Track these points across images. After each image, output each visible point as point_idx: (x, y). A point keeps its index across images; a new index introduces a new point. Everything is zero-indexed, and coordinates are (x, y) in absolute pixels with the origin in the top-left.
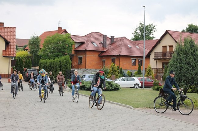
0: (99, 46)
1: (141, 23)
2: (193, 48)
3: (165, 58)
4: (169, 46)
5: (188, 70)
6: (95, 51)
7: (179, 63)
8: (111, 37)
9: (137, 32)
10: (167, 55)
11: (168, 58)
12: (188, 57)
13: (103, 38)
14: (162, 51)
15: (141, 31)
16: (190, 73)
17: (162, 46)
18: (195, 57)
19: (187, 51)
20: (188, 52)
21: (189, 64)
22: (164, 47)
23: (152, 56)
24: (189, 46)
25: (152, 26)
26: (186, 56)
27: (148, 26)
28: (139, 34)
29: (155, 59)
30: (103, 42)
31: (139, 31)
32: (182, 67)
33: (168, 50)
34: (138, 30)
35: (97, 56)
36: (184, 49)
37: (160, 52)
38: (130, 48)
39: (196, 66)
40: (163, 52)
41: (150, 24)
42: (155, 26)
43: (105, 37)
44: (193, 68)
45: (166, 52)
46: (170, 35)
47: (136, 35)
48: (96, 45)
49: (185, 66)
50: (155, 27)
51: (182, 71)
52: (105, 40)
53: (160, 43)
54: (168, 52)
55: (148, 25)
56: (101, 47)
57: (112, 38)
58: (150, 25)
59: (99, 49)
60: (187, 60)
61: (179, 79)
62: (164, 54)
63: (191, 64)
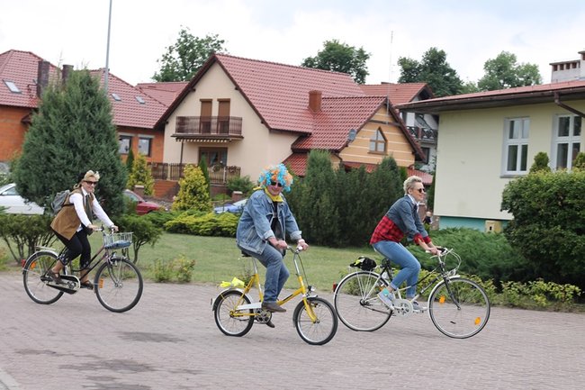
0: (25, 92)
1: (183, 32)
2: (90, 99)
3: (207, 134)
4: (218, 100)
5: (68, 163)
6: (13, 106)
7: (47, 142)
8: (64, 66)
9: (171, 57)
10: (214, 127)
11: (213, 136)
12: (71, 126)
13: (40, 68)
14: (199, 115)
15: (182, 54)
16: (72, 172)
17: (201, 100)
18: (93, 127)
19: (71, 107)
20: (73, 111)
21: (71, 145)
22: (206, 103)
23: (171, 128)
24: (77, 91)
25: (215, 42)
26: (68, 121)
27: (202, 41)
28: (175, 64)
29: (178, 138)
30: (39, 81)
31: (176, 55)
32: (53, 155)
33: (215, 112)
34: (174, 51)
35: (18, 122)
36: (63, 100)
37: (194, 118)
38: (118, 102)
39: (92, 152)
40: (201, 118)
41: (211, 36)
42: (223, 42)
43: (43, 66)
44: (83, 158)
45: (210, 118)
46: (223, 67)
47: (168, 65)
48: (17, 90)
49: (59, 151)
50: (222, 45)
51: (52, 166)
52: (44, 76)
53: (195, 90)
54: (215, 118)
55: (205, 38)
56: (31, 96)
57: (67, 69)
58: (209, 39)
59: (24, 101)
60: (68, 133)
61: (44, 187)
62: (205, 123)
63: (79, 144)
